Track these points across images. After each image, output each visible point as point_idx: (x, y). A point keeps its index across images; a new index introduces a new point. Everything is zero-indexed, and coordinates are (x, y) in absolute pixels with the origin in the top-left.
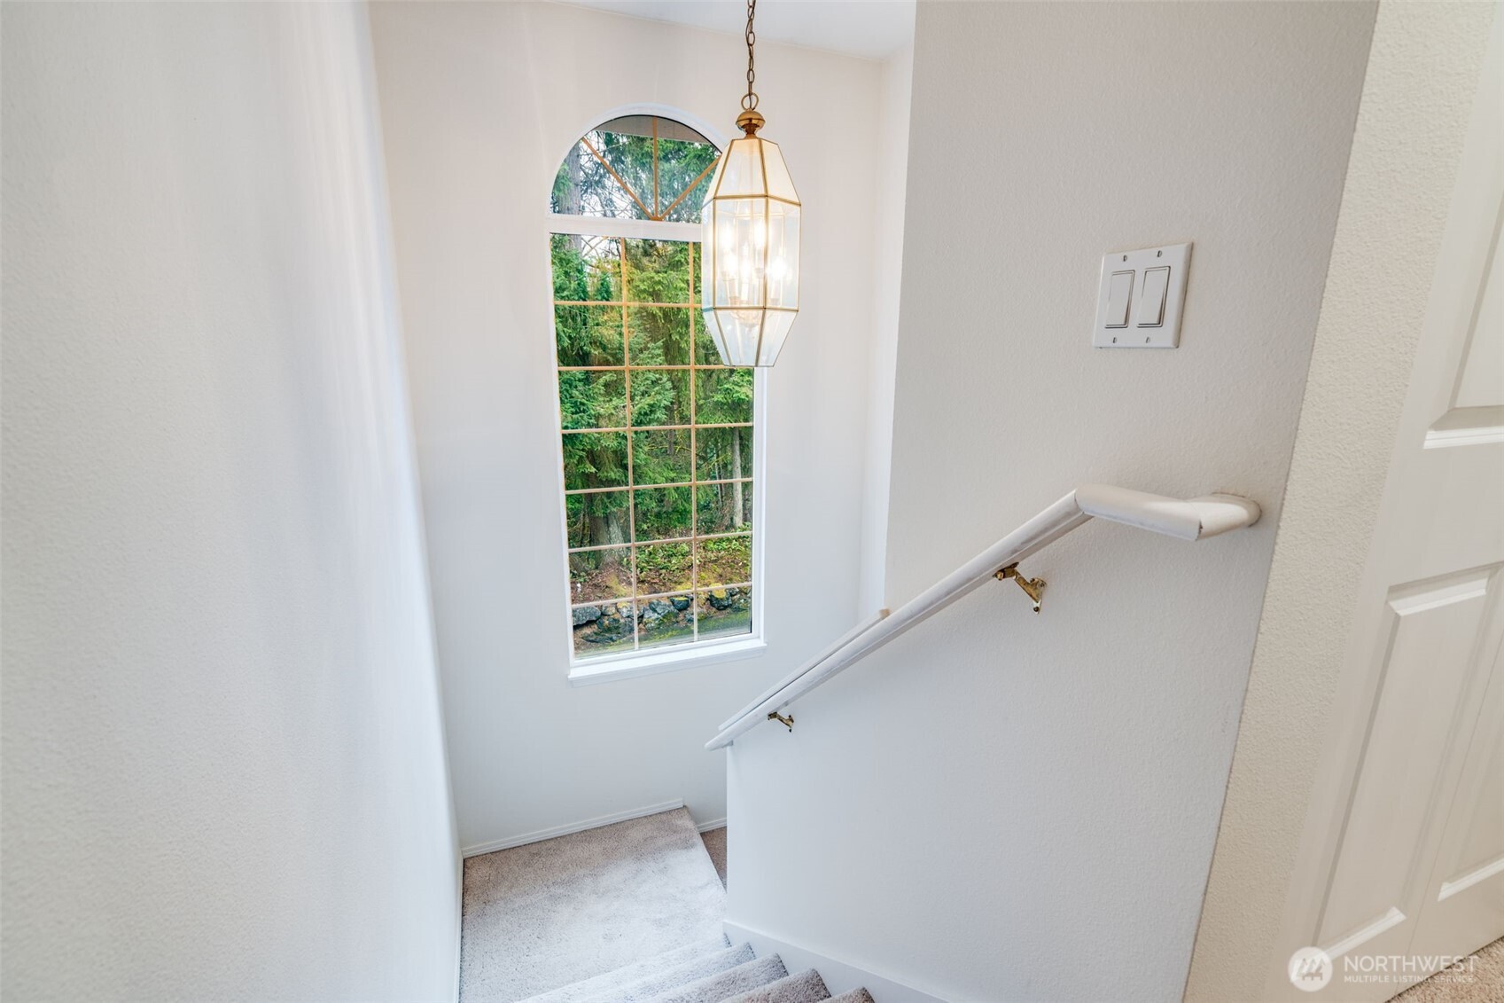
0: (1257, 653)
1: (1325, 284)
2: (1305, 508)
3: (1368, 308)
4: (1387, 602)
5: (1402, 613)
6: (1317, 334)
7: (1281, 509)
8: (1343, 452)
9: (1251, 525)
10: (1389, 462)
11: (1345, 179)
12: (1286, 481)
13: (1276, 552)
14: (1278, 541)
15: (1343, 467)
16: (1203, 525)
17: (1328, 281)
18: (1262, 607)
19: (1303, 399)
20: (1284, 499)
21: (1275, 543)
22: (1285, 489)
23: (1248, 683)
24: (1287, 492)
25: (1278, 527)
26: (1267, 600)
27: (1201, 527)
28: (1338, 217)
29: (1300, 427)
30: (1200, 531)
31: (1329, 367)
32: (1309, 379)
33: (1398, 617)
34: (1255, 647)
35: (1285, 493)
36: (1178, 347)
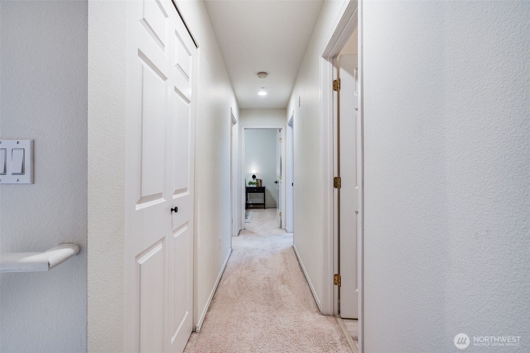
0: (89, 305)
1: (87, 161)
2: (97, 241)
3: (106, 169)
4: (136, 261)
5: (141, 263)
6: (88, 178)
7: (87, 245)
8: (108, 218)
9: (77, 254)
10: (124, 218)
11: (87, 125)
12: (87, 234)
13: (88, 262)
14: (88, 257)
15: (109, 223)
16: (50, 263)
17: (88, 159)
18: (87, 286)
19: (87, 202)
20: (87, 241)
21: (87, 259)
22: (87, 237)
23: (87, 320)
24: (88, 238)
25: (87, 252)
26: (88, 282)
27: (49, 264)
28: (87, 138)
29: (88, 213)
30: (49, 266)
31: (96, 189)
32: (88, 195)
33: (140, 265)
34: (87, 303)
35: (87, 238)
36: (34, 183)
